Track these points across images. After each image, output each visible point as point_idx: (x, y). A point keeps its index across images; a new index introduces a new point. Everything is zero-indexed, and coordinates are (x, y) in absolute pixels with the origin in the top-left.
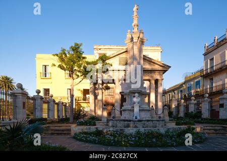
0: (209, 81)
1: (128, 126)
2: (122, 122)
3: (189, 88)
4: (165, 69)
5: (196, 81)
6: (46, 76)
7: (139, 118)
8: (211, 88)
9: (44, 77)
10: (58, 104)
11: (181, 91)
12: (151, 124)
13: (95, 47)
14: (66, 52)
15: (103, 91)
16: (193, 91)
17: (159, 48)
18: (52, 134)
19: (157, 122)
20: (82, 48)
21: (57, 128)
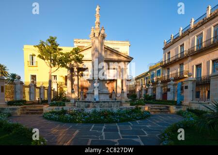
0: (167, 71)
1: (88, 106)
2: (84, 103)
3: (153, 76)
4: (129, 60)
5: (157, 70)
6: (33, 64)
7: (97, 100)
8: (168, 76)
9: (31, 65)
10: (39, 88)
11: (147, 78)
12: (107, 104)
13: (75, 40)
14: (45, 44)
15: (79, 77)
16: (155, 78)
17: (128, 43)
18: (27, 113)
19: (112, 103)
20: (57, 41)
21: (32, 108)
